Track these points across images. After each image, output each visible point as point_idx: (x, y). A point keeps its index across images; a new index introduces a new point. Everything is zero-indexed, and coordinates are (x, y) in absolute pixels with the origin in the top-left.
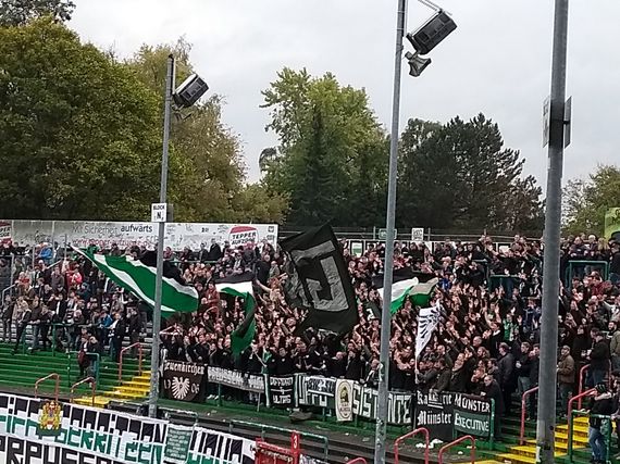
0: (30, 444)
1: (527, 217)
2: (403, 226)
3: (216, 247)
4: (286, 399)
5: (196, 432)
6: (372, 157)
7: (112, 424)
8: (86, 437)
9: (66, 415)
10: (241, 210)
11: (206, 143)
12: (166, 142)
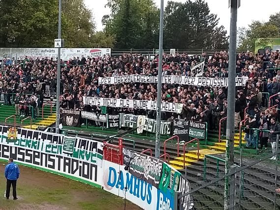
0: (4, 146)
1: (219, 42)
2: (166, 48)
3: (84, 59)
4: (116, 125)
5: (77, 139)
6: (152, 18)
7: (40, 137)
8: (28, 142)
9: (19, 133)
10: (95, 42)
11: (78, 13)
12: (60, 12)
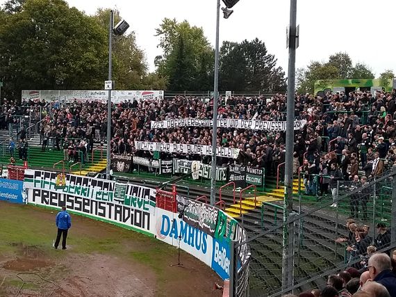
0: (52, 193)
1: (277, 84)
2: (222, 90)
3: (135, 102)
4: (169, 171)
5: (128, 186)
6: (207, 58)
7: (90, 183)
8: (77, 189)
9: (68, 179)
10: (147, 84)
11: (129, 53)
12: (110, 52)
